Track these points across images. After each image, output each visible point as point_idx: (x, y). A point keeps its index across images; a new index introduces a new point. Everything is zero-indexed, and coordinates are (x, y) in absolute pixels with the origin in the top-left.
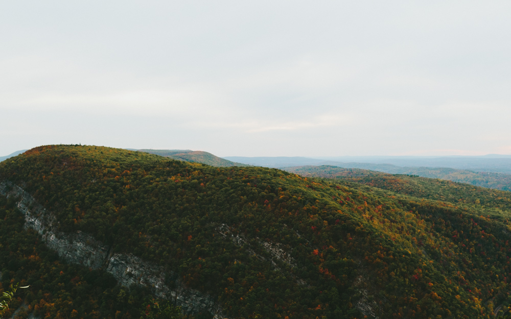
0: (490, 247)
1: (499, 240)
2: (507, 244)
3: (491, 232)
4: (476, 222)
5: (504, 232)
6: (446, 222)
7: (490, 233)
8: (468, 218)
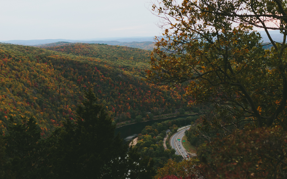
0: (106, 87)
1: (114, 82)
2: (120, 84)
3: (110, 76)
4: (98, 69)
5: (120, 76)
6: (74, 70)
7: (108, 77)
8: (92, 67)
